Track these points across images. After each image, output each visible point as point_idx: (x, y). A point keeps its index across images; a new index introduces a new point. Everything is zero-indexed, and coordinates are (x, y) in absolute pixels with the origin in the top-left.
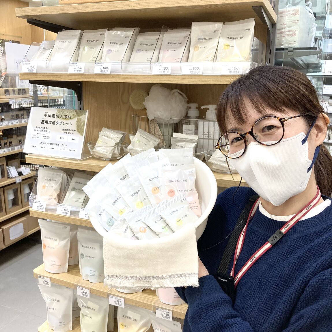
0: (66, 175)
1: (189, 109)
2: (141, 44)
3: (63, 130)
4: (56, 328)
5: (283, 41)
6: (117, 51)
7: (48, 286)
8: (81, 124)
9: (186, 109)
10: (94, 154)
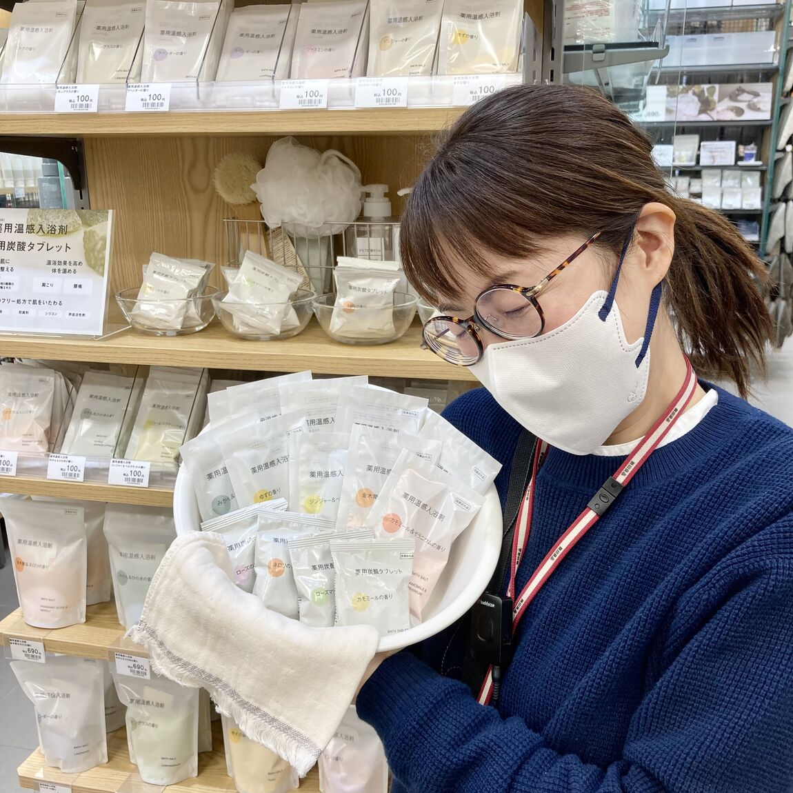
0: (63, 380)
1: (368, 199)
2: (242, 35)
3: (49, 263)
4: (65, 763)
5: (579, 28)
6: (182, 53)
7: (39, 661)
8: (96, 245)
9: (361, 200)
10: (136, 322)
